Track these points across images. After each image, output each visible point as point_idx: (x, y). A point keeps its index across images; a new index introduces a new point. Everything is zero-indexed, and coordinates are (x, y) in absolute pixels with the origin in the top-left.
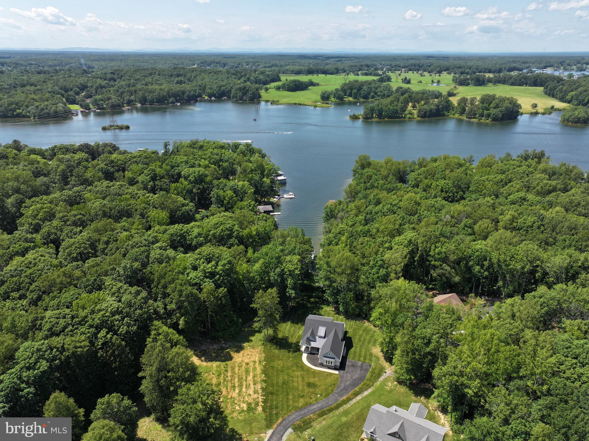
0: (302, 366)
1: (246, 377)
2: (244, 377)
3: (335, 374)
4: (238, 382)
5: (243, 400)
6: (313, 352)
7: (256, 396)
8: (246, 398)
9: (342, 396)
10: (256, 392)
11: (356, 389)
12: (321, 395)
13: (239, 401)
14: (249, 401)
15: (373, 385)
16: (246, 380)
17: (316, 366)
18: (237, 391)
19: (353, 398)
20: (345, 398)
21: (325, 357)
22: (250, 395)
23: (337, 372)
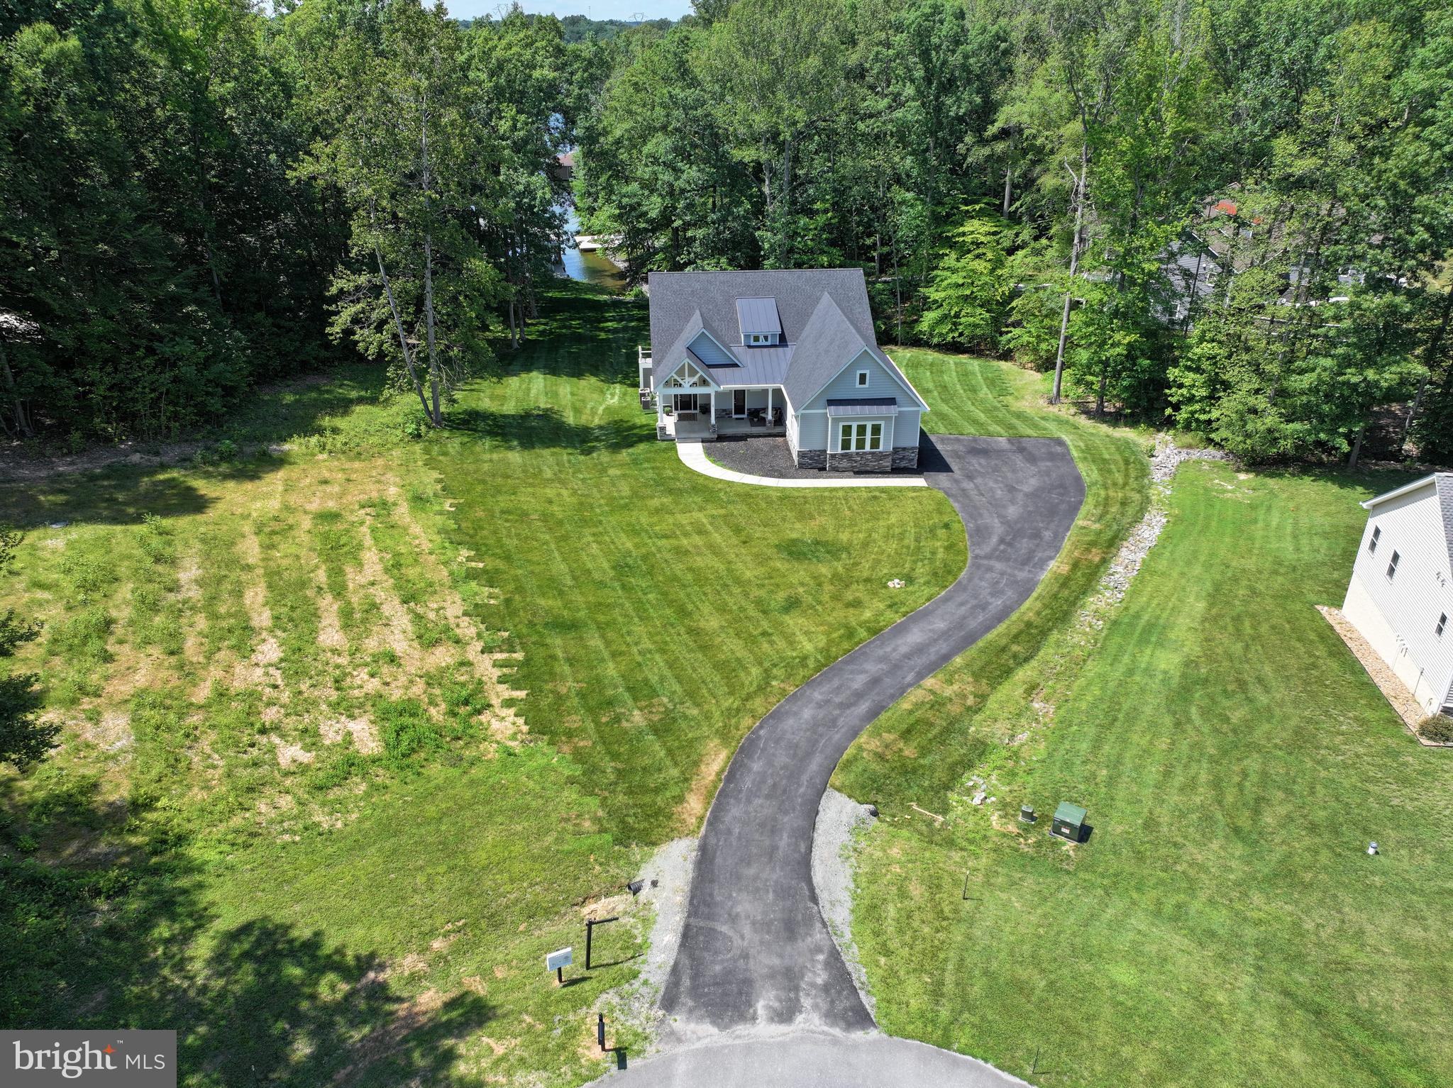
0: (703, 488)
1: (336, 572)
2: (321, 576)
3: (914, 489)
4: (271, 603)
5: (334, 696)
6: (729, 431)
7: (443, 656)
8: (364, 683)
9: (1033, 562)
10: (428, 638)
11: (1080, 522)
12: (909, 579)
13: (302, 705)
14: (396, 695)
15: (1147, 501)
16: (339, 590)
17: (782, 476)
18: (270, 650)
19: (1104, 561)
20: (1058, 565)
21: (831, 402)
22: (393, 659)
23: (919, 482)
